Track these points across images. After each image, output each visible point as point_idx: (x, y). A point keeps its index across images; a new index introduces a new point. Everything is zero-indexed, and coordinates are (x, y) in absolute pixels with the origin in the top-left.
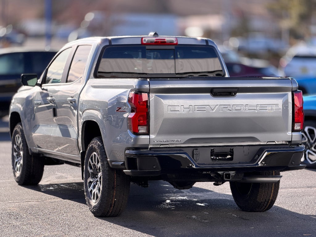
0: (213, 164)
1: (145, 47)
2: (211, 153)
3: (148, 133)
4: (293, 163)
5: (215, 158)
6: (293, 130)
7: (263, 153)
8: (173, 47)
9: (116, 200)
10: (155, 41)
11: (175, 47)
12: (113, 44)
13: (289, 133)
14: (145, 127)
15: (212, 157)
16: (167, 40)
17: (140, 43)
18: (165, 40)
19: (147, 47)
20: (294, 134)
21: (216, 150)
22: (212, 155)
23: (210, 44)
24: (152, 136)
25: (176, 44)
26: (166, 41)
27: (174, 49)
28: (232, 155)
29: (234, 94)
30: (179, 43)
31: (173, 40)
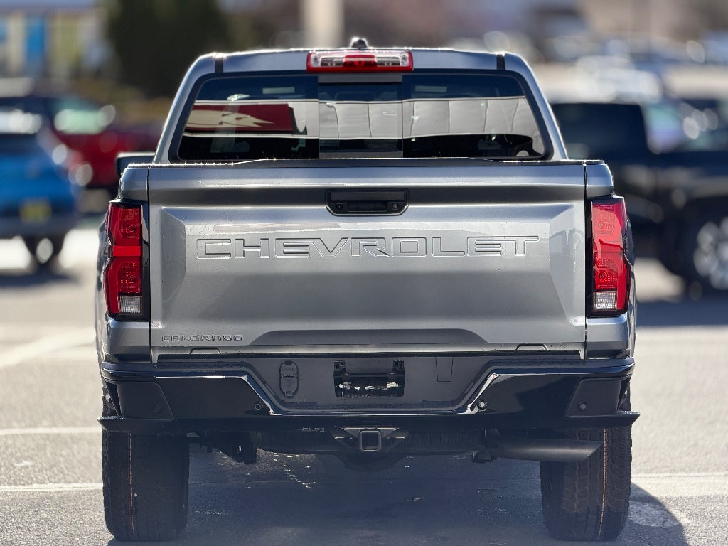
0: (338, 406)
1: (317, 77)
2: (336, 373)
3: (145, 316)
4: (583, 407)
5: (349, 388)
6: (591, 312)
7: (485, 375)
8: (398, 78)
9: (136, 495)
10: (344, 60)
11: (404, 77)
12: (226, 70)
13: (580, 321)
14: (137, 299)
15: (341, 386)
16: (378, 58)
17: (304, 68)
18: (372, 57)
19: (323, 79)
20: (593, 322)
21: (351, 366)
22: (337, 381)
23: (508, 67)
24: (157, 325)
25: (407, 70)
26: (376, 60)
27: (400, 83)
28: (400, 380)
29: (395, 206)
30: (416, 66)
31: (398, 58)
